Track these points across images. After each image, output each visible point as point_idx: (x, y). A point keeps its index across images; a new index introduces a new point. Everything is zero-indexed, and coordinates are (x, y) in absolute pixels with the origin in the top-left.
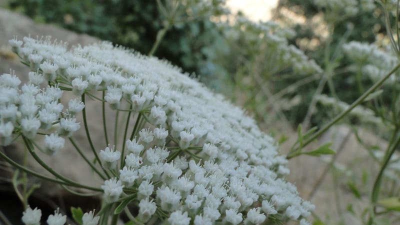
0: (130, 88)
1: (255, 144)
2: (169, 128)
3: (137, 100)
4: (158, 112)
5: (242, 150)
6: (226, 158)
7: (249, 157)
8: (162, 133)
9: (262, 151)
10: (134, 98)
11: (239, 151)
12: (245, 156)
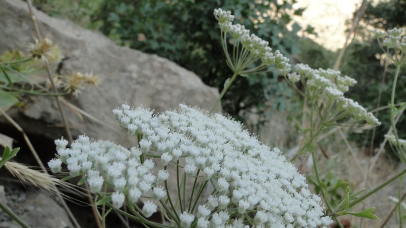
0: (202, 160)
1: (303, 205)
2: (230, 196)
3: (208, 173)
4: (223, 184)
5: (290, 213)
6: (275, 221)
7: (296, 220)
8: (225, 200)
9: (309, 212)
10: (206, 170)
11: (287, 215)
12: (291, 219)
